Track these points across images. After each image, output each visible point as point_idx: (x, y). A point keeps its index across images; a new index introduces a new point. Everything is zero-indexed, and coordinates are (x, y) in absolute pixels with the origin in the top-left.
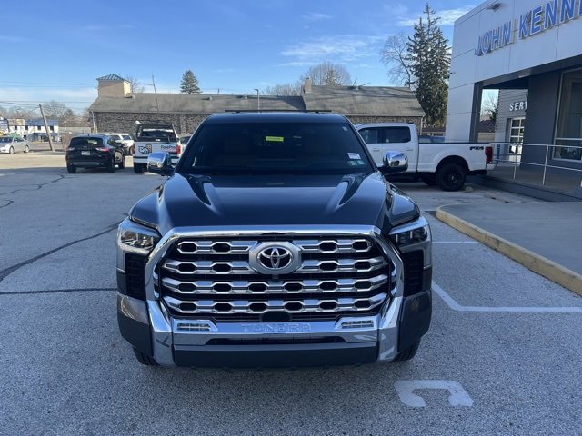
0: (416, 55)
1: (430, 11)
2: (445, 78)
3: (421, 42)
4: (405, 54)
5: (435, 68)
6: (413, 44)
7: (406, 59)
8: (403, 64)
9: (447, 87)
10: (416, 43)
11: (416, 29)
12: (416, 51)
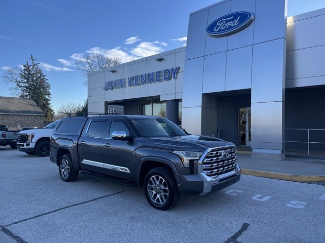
0: (26, 81)
1: (33, 59)
2: (45, 95)
3: (29, 74)
4: (19, 79)
5: (39, 89)
6: (24, 74)
7: (20, 82)
8: (18, 85)
9: (47, 100)
10: (25, 74)
11: (25, 66)
12: (26, 78)
